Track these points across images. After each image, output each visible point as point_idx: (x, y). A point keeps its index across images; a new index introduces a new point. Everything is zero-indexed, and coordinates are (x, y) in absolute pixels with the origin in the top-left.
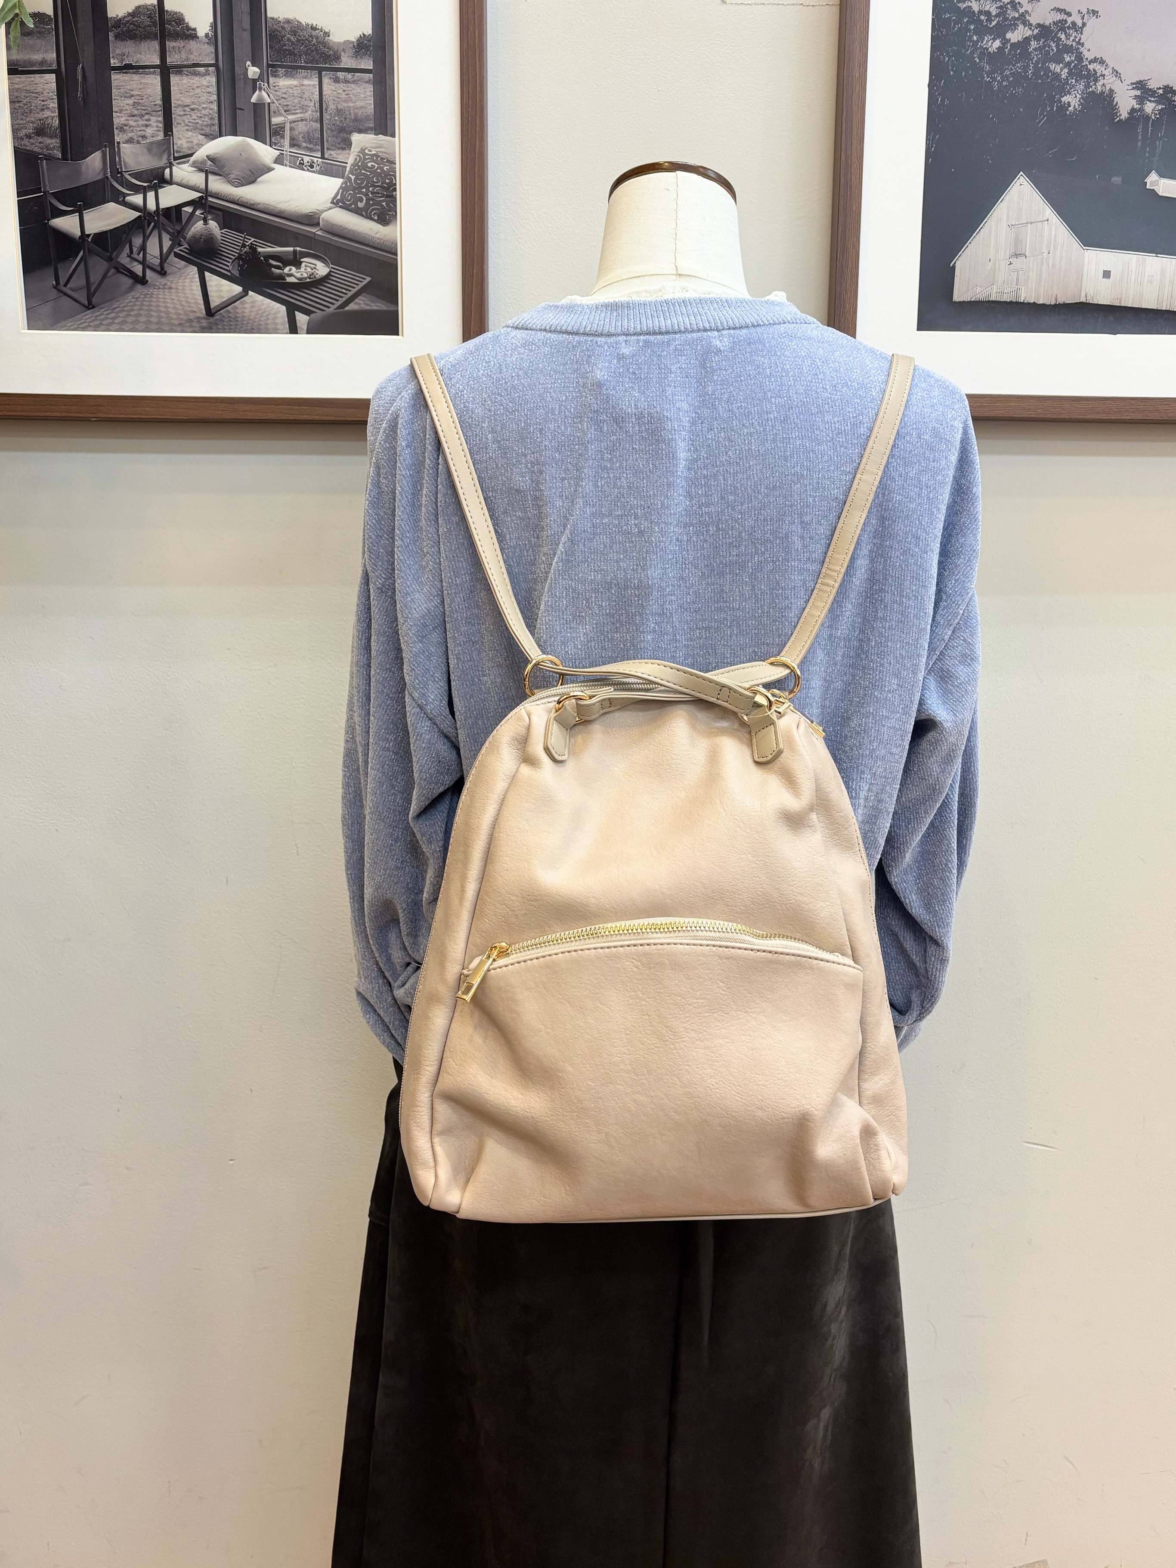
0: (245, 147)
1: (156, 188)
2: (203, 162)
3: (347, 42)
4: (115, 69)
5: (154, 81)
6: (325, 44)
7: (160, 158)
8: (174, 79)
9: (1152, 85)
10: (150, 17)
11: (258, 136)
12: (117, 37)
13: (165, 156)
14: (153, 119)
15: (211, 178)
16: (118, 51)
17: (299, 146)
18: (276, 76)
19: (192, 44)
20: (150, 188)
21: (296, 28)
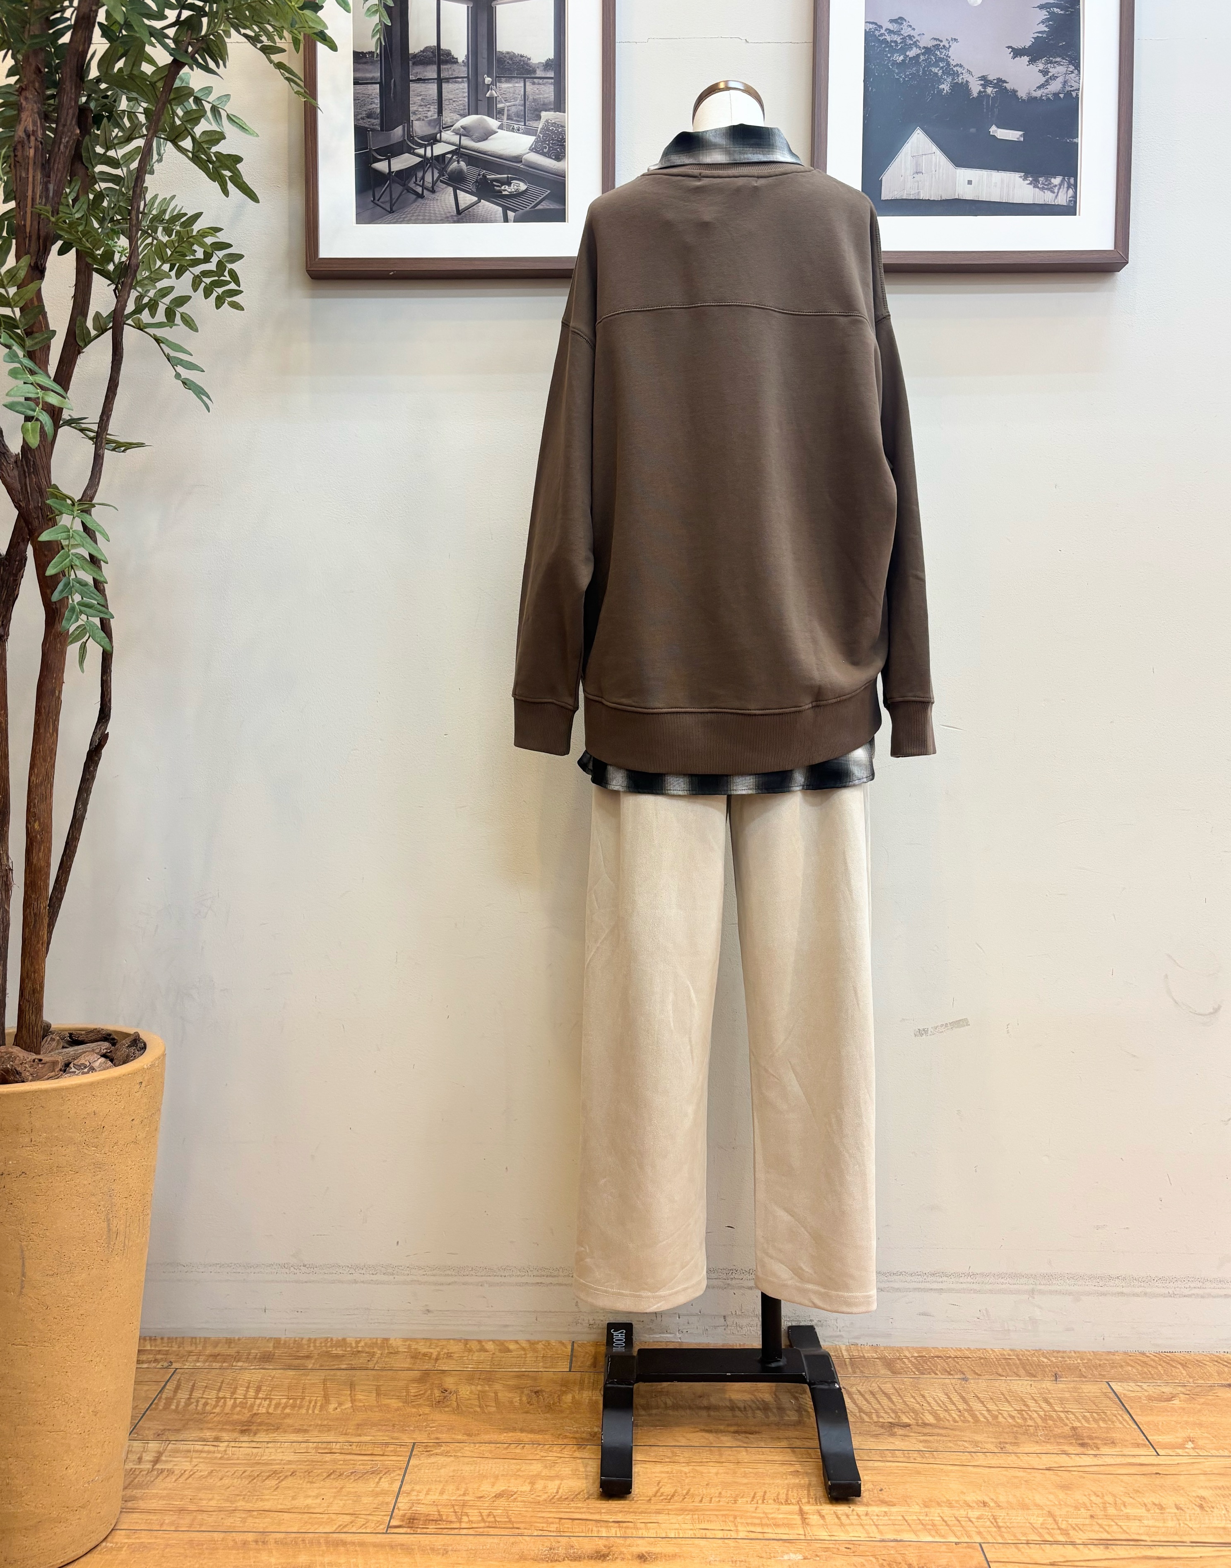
0: (481, 122)
1: (432, 145)
2: (459, 129)
3: (540, 63)
4: (412, 81)
5: (433, 88)
6: (528, 64)
7: (435, 128)
8: (444, 85)
9: (990, 78)
10: (432, 52)
11: (490, 115)
12: (414, 64)
13: (438, 127)
14: (432, 107)
15: (463, 138)
16: (414, 71)
17: (512, 120)
18: (500, 82)
19: (455, 66)
20: (428, 145)
21: (512, 56)
